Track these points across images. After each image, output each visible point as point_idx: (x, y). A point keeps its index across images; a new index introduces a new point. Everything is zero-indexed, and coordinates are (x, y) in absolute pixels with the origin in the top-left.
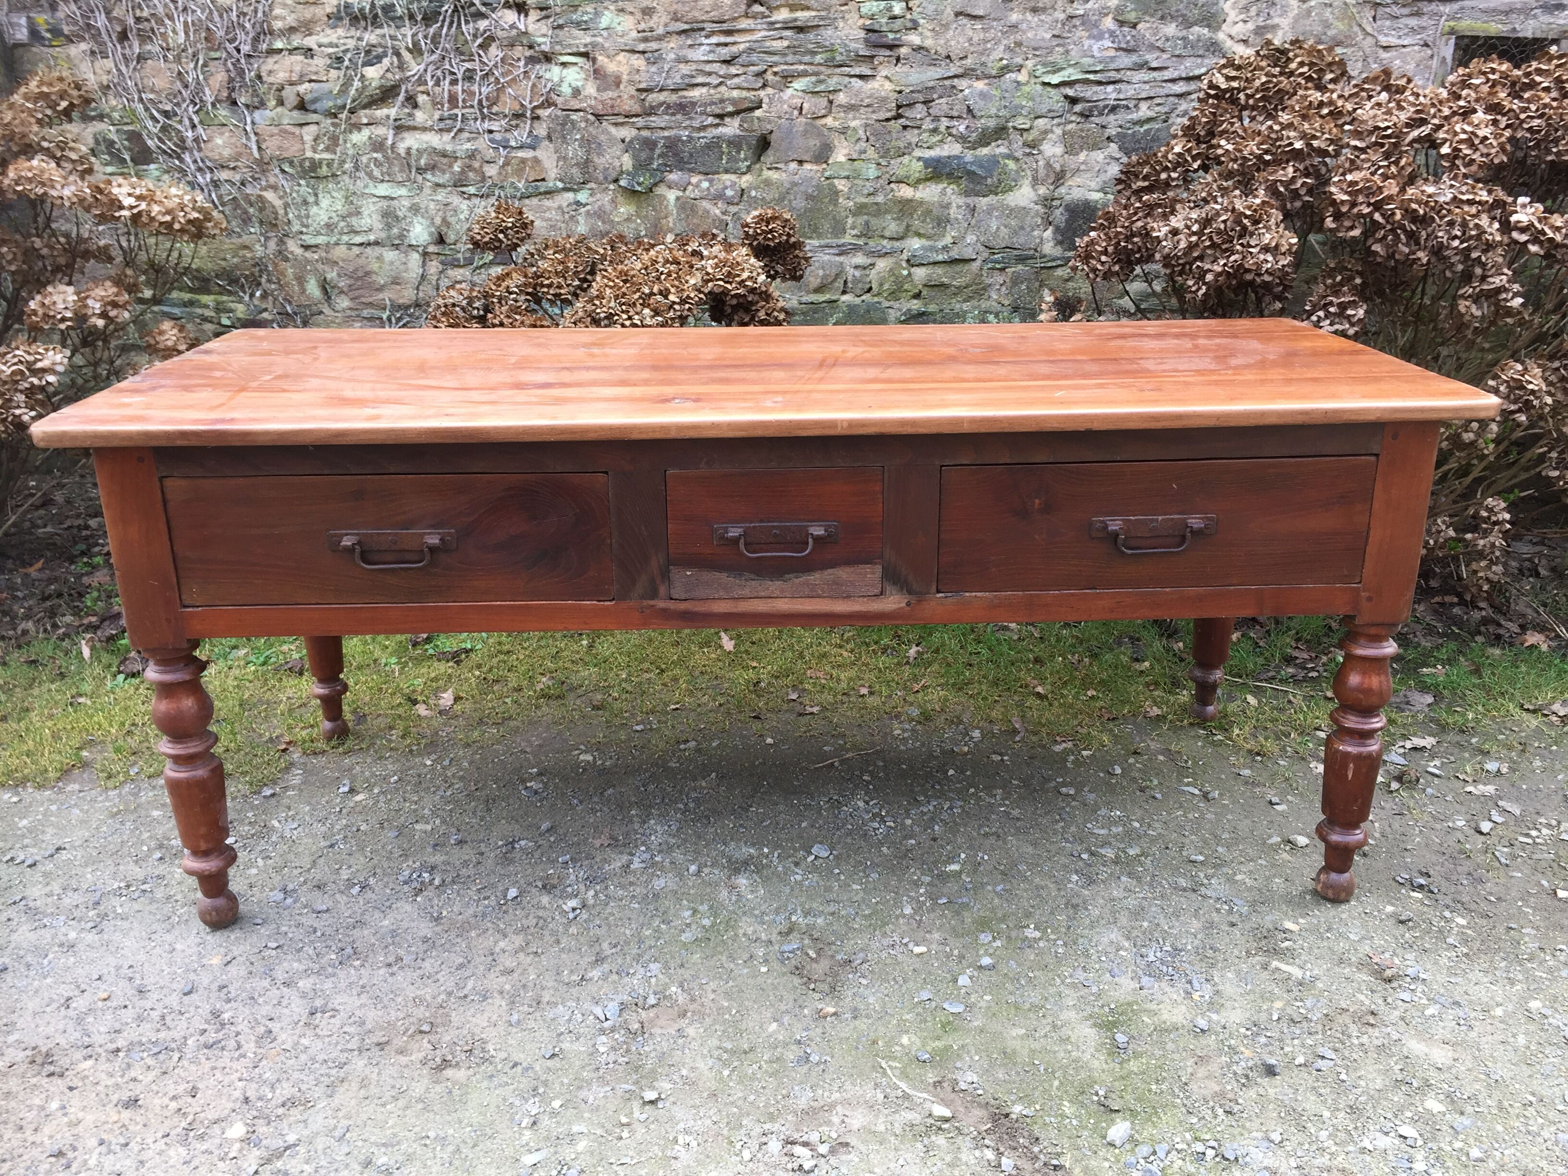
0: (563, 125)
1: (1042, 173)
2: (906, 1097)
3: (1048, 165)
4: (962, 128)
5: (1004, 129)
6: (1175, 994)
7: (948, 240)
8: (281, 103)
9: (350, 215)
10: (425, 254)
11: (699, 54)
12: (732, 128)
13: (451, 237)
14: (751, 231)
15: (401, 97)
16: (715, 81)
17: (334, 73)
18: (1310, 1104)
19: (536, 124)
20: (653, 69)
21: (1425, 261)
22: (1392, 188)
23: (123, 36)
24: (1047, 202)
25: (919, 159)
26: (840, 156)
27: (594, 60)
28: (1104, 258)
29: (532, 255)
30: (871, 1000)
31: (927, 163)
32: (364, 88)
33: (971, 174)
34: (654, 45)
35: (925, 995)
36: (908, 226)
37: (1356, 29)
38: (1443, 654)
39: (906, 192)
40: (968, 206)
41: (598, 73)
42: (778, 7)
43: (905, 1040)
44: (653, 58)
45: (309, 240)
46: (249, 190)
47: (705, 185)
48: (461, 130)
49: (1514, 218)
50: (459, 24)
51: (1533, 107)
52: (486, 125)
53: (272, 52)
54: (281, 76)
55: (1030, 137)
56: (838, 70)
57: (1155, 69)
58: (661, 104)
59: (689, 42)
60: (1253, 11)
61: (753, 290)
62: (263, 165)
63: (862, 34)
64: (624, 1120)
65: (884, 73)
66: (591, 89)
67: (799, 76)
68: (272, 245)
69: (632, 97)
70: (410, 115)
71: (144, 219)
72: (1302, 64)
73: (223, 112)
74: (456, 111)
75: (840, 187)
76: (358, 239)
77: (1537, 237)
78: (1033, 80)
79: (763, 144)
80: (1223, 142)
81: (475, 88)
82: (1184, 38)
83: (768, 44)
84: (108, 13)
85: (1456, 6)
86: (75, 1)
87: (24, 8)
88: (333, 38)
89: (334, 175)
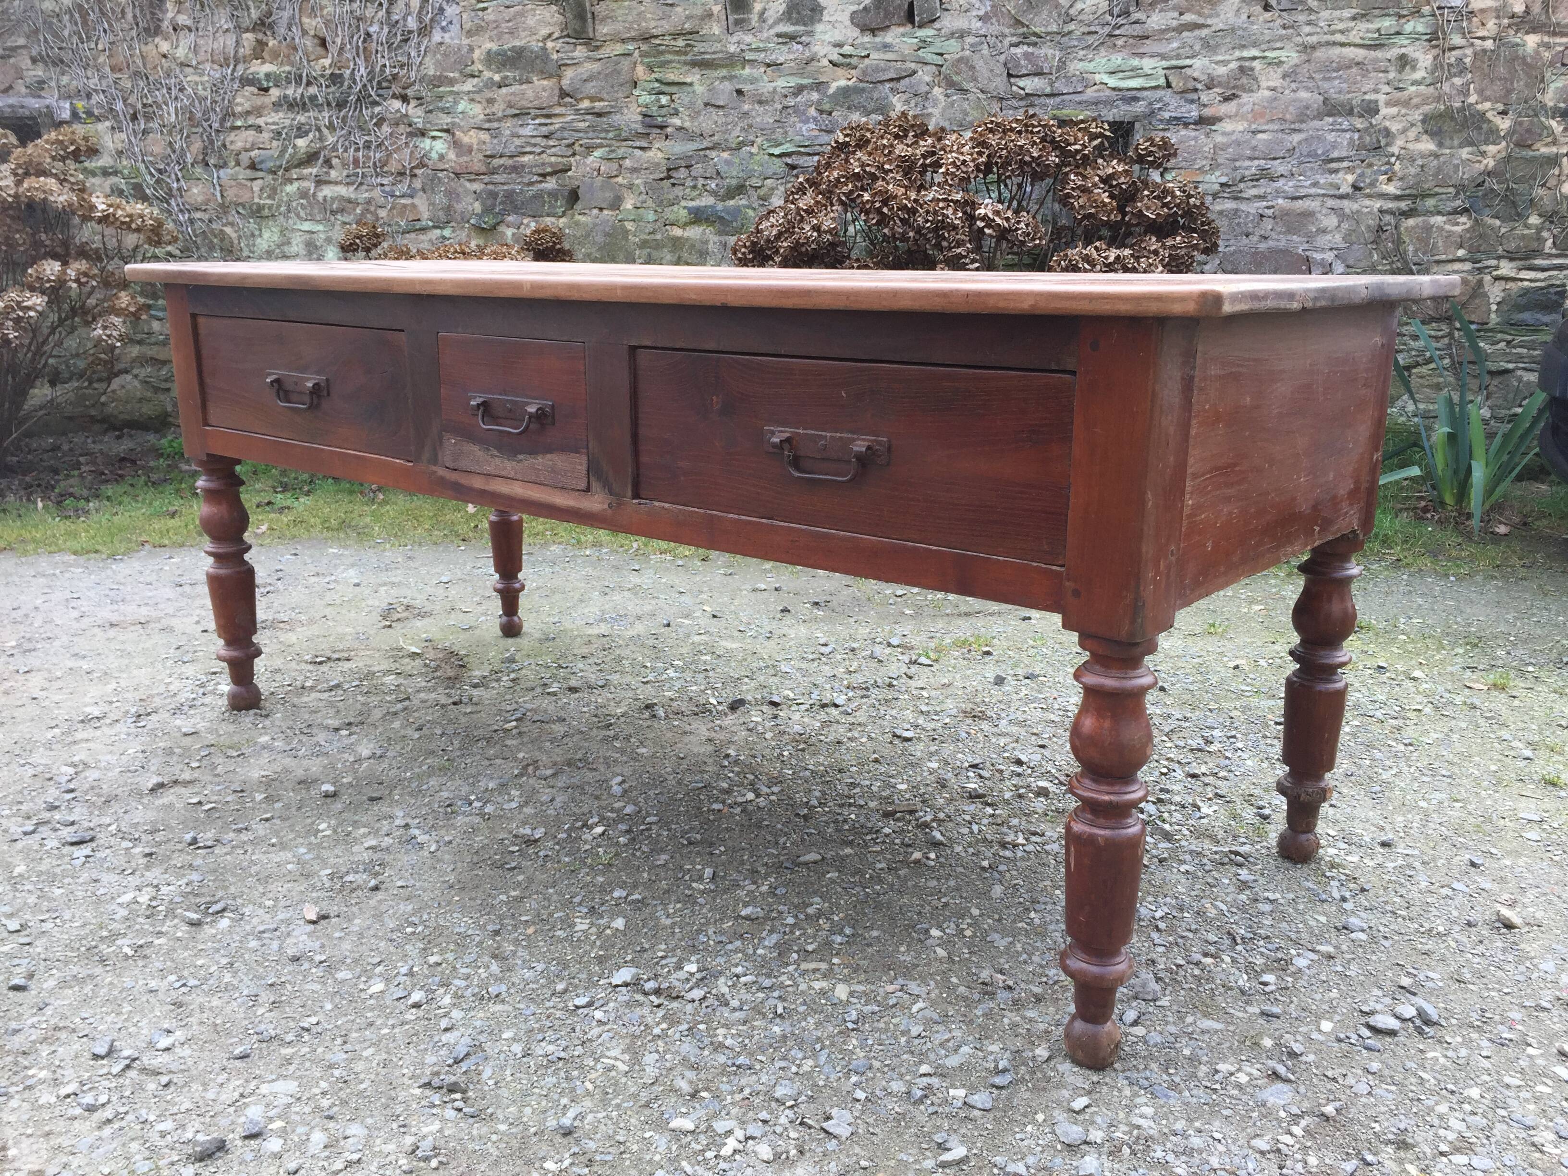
0: (432, 180)
4: (714, 186)
5: (743, 186)
8: (238, 164)
9: (283, 244)
11: (527, 131)
12: (551, 184)
15: (321, 161)
16: (538, 150)
17: (275, 143)
19: (414, 180)
20: (495, 141)
23: (134, 117)
25: (685, 208)
26: (628, 204)
27: (453, 135)
31: (690, 210)
32: (295, 153)
33: (722, 219)
34: (495, 125)
36: (678, 257)
39: (677, 232)
40: (721, 242)
41: (456, 144)
42: (582, 99)
44: (495, 134)
46: (214, 226)
47: (533, 224)
48: (361, 184)
50: (361, 110)
52: (379, 180)
53: (233, 128)
54: (239, 145)
55: (762, 192)
56: (625, 143)
58: (501, 166)
59: (520, 123)
60: (913, 103)
62: (224, 208)
63: (640, 118)
65: (657, 145)
66: (452, 156)
67: (597, 147)
69: (481, 161)
70: (326, 173)
71: (111, 219)
73: (199, 170)
74: (358, 170)
75: (629, 228)
78: (762, 152)
79: (574, 197)
81: (372, 154)
83: (575, 124)
84: (125, 101)
85: (1058, 99)
86: (104, 91)
87: (70, 97)
88: (276, 119)
89: (273, 216)
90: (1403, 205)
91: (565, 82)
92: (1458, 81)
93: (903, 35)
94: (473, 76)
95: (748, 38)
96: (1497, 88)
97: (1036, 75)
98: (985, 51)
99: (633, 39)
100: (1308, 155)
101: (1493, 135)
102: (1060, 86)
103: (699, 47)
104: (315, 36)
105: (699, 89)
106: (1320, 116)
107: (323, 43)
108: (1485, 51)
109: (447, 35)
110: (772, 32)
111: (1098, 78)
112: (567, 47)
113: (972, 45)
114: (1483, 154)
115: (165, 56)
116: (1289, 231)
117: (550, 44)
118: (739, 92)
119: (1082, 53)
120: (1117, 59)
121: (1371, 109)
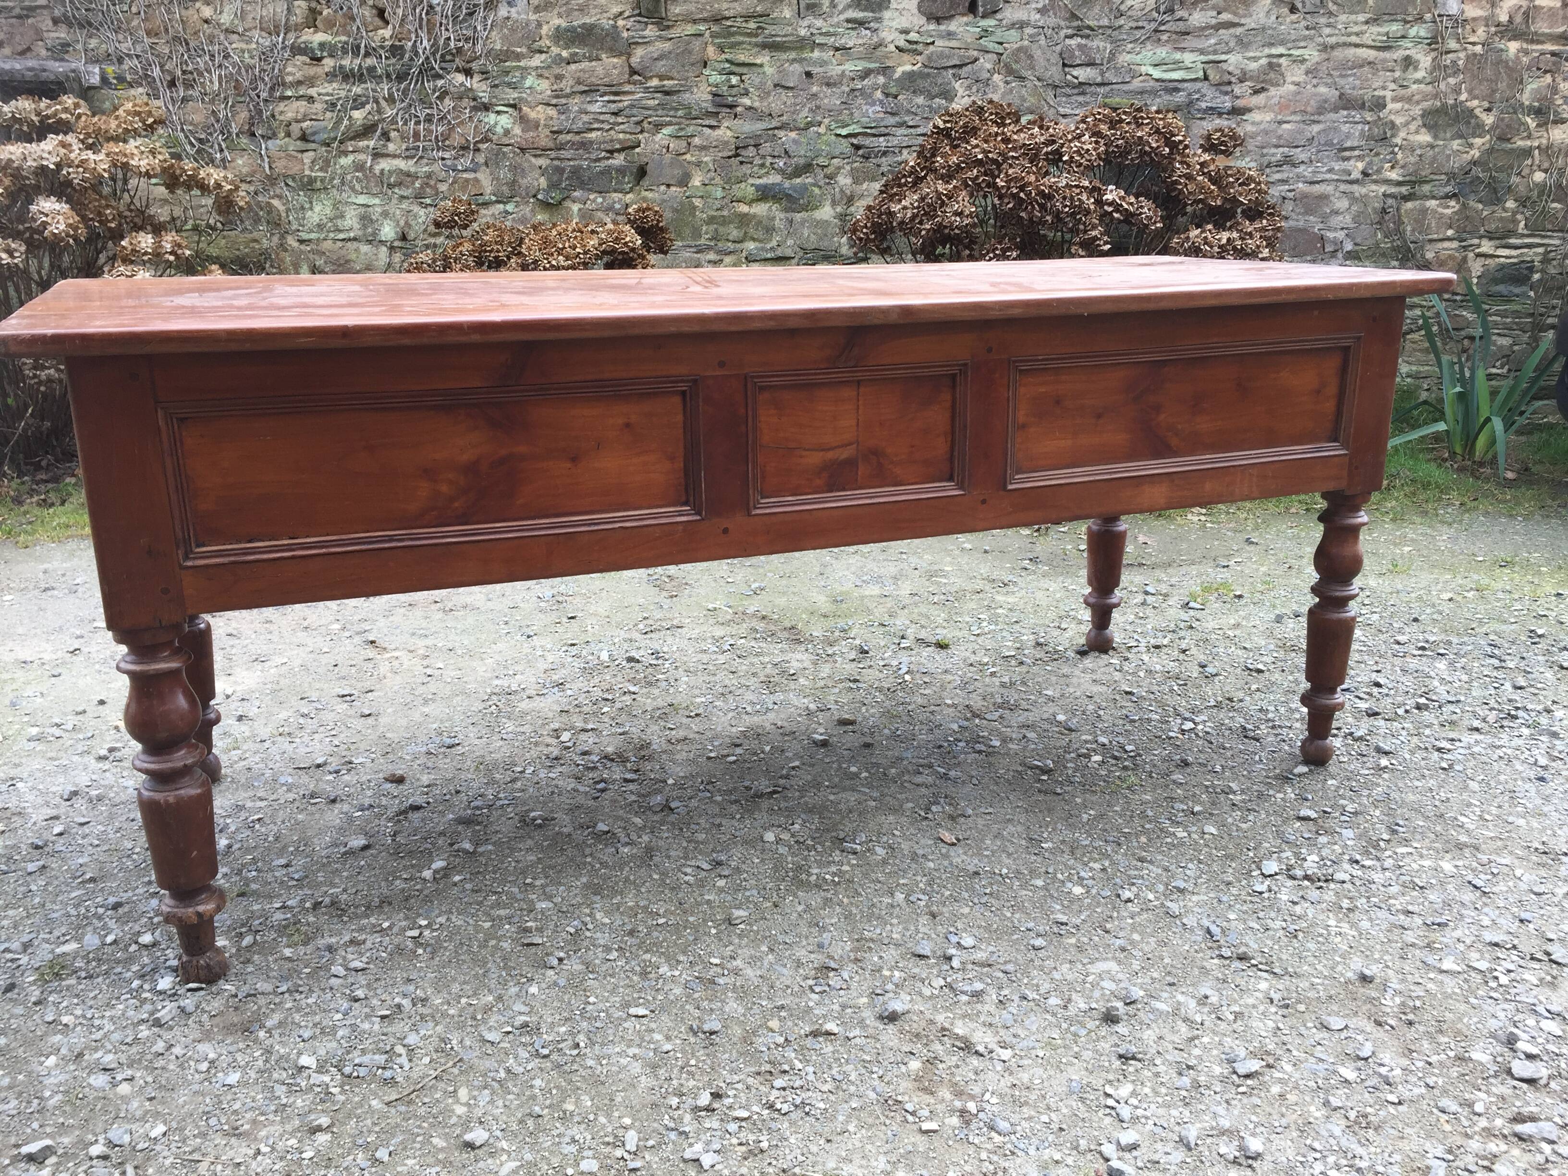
0: (497, 155)
1: (838, 196)
3: (842, 191)
4: (781, 164)
5: (810, 165)
7: (774, 243)
8: (288, 135)
9: (336, 217)
10: (392, 248)
11: (596, 108)
12: (619, 160)
13: (411, 235)
14: (632, 218)
15: (378, 133)
16: (606, 126)
17: (329, 115)
19: (477, 154)
20: (563, 117)
22: (1032, 178)
24: (842, 217)
25: (752, 185)
26: (696, 181)
27: (520, 110)
28: (864, 230)
29: (478, 232)
31: (758, 188)
32: (351, 125)
33: (789, 196)
34: (564, 101)
36: (746, 233)
37: (1043, 102)
39: (744, 208)
40: (787, 219)
41: (523, 119)
42: (651, 78)
44: (563, 110)
45: (304, 236)
46: (260, 198)
47: (600, 200)
48: (421, 158)
49: (1104, 198)
50: (423, 83)
51: (1119, 133)
52: (440, 154)
53: (284, 98)
54: (290, 115)
55: (828, 171)
56: (694, 122)
57: (911, 127)
58: (568, 142)
59: (588, 99)
60: (974, 89)
61: (633, 250)
62: (272, 180)
63: (710, 97)
65: (726, 124)
66: (517, 130)
67: (666, 125)
68: (276, 239)
69: (547, 136)
70: (384, 146)
72: (992, 114)
73: (244, 140)
74: (418, 144)
75: (697, 204)
76: (341, 236)
77: (1118, 208)
78: (829, 132)
79: (641, 173)
80: (939, 159)
81: (433, 127)
82: (930, 106)
83: (644, 102)
84: (162, 66)
85: (1108, 88)
86: (138, 56)
87: (97, 61)
88: (329, 90)
89: (325, 189)
90: (1404, 190)
91: (635, 60)
92: (1452, 81)
93: (967, 24)
94: (541, 52)
95: (819, 23)
96: (1484, 88)
97: (1088, 65)
98: (1043, 42)
99: (705, 20)
100: (1325, 144)
101: (1479, 129)
102: (1110, 76)
103: (770, 30)
104: (374, 6)
105: (769, 70)
106: (1336, 109)
107: (381, 13)
108: (1475, 55)
109: (513, 10)
110: (842, 17)
111: (1143, 69)
112: (638, 26)
113: (1030, 36)
114: (1471, 146)
115: (206, 21)
116: (1306, 213)
117: (621, 23)
118: (809, 74)
119: (1130, 46)
120: (1162, 52)
121: (1379, 104)
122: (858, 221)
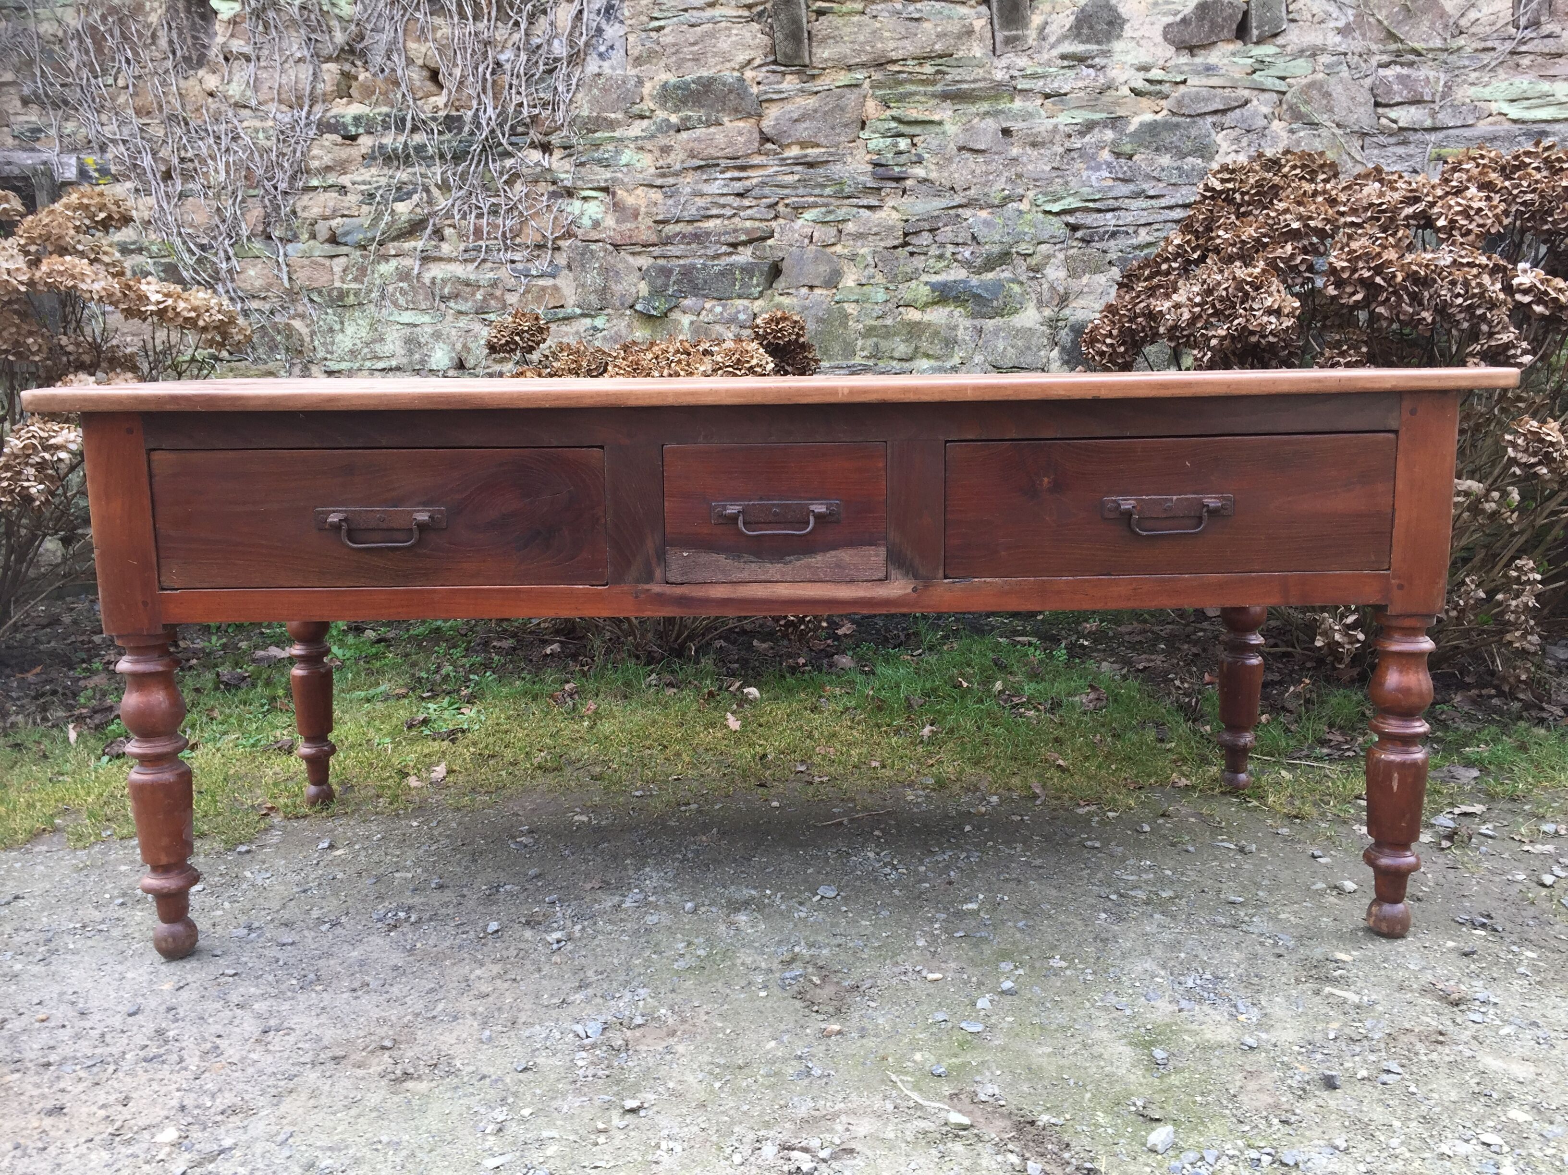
0: (582, 254)
1: (1046, 296)
2: (918, 1106)
3: (1052, 288)
4: (967, 254)
5: (1008, 254)
6: (1220, 1015)
7: (956, 361)
8: (313, 236)
9: (374, 341)
11: (714, 188)
12: (745, 256)
13: (470, 362)
14: (761, 331)
15: (429, 231)
16: (728, 212)
17: (365, 209)
18: (1378, 1114)
19: (557, 254)
20: (670, 202)
21: (1430, 320)
22: (1391, 255)
23: (167, 176)
24: (1053, 323)
25: (926, 283)
26: (849, 280)
27: (614, 194)
28: (1108, 341)
29: (547, 357)
30: (881, 1021)
31: (934, 287)
32: (393, 222)
33: (977, 297)
35: (940, 1017)
36: (917, 348)
37: (1345, 157)
38: (1485, 735)
39: (914, 315)
40: (975, 327)
41: (617, 207)
42: (789, 145)
43: (918, 1057)
44: (670, 192)
45: (333, 366)
46: (277, 319)
47: (719, 309)
48: (484, 261)
49: (1515, 282)
50: (487, 163)
51: (1525, 183)
52: (509, 255)
53: (307, 189)
54: (315, 211)
55: (1033, 262)
56: (847, 202)
57: (1152, 197)
58: (678, 234)
59: (705, 177)
60: (1245, 142)
62: (292, 295)
63: (870, 168)
64: (601, 1126)
65: (891, 204)
66: (610, 221)
67: (809, 207)
68: (296, 371)
69: (649, 228)
70: (436, 247)
71: (170, 314)
72: (1294, 167)
73: (258, 245)
74: (480, 243)
75: (850, 311)
76: (381, 365)
77: (1541, 297)
78: (1034, 209)
79: (775, 271)
80: (1221, 233)
81: (500, 221)
82: (1178, 168)
83: (779, 178)
84: (154, 154)
85: (1441, 135)
86: (124, 142)
87: (76, 149)
88: (366, 177)
89: (360, 304)
91: (767, 124)
93: (1234, 54)
94: (642, 117)
95: (1022, 61)
97: (1411, 103)
98: (1345, 73)
99: (863, 65)
102: (1445, 118)
103: (954, 74)
104: (425, 67)
105: (951, 129)
107: (434, 75)
109: (606, 64)
110: (1055, 52)
111: (1494, 107)
112: (773, 78)
113: (1327, 66)
115: (211, 94)
117: (749, 74)
118: (1006, 132)
119: (1474, 75)
120: (1522, 82)
122: (1097, 327)
